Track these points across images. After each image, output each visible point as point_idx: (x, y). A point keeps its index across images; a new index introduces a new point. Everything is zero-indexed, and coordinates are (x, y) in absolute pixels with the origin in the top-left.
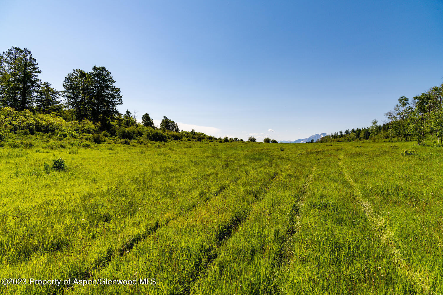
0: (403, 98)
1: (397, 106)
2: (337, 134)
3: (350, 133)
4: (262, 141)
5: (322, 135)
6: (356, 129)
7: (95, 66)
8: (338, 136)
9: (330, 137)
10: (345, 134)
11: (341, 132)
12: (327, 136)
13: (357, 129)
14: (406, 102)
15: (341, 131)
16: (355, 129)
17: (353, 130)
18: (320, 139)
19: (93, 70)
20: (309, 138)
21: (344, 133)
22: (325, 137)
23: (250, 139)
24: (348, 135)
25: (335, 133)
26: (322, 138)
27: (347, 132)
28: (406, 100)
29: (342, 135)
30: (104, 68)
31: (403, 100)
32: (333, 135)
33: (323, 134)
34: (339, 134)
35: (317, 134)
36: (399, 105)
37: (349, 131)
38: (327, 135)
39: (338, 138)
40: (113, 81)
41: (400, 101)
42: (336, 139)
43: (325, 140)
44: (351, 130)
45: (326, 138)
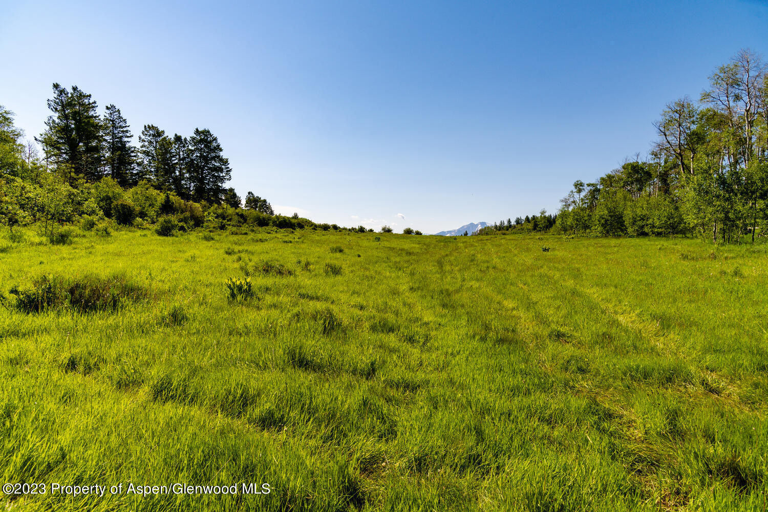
0: (579, 182)
1: (572, 192)
2: (504, 224)
3: (523, 222)
4: (401, 232)
5: (480, 226)
6: (532, 216)
7: (197, 129)
8: (504, 227)
9: (493, 229)
10: (515, 223)
11: (509, 221)
12: (488, 227)
13: (534, 216)
14: (581, 187)
15: (509, 219)
16: (530, 217)
17: (527, 218)
18: (477, 231)
19: (195, 134)
20: (459, 230)
21: (513, 223)
22: (485, 228)
23: (384, 229)
24: (519, 225)
25: (500, 222)
26: (480, 230)
27: (518, 221)
28: (582, 185)
29: (510, 226)
30: (209, 132)
31: (578, 184)
32: (496, 226)
33: (482, 224)
34: (506, 223)
35: (472, 224)
36: (574, 191)
37: (521, 219)
38: (488, 225)
39: (503, 229)
40: (221, 150)
41: (576, 186)
42: (501, 232)
43: (486, 232)
44: (524, 218)
45: (487, 231)
